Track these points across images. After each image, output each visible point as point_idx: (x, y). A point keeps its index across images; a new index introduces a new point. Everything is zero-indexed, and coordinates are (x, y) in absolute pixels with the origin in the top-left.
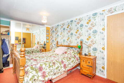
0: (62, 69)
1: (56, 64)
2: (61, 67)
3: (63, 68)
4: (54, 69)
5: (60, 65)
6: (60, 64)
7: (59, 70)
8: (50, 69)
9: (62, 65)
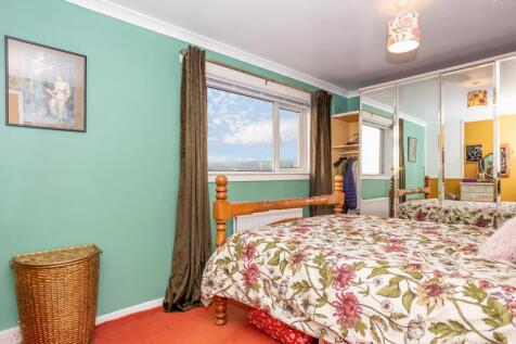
0: (319, 311)
1: (303, 268)
2: (324, 299)
3: (334, 310)
4: (284, 278)
5: (320, 280)
6: (325, 275)
7: (306, 304)
8: (272, 272)
9: (332, 293)
